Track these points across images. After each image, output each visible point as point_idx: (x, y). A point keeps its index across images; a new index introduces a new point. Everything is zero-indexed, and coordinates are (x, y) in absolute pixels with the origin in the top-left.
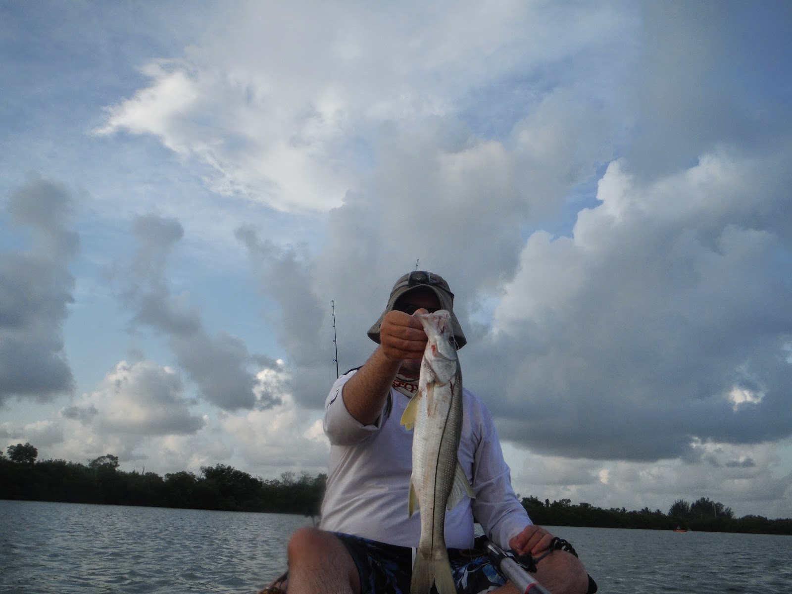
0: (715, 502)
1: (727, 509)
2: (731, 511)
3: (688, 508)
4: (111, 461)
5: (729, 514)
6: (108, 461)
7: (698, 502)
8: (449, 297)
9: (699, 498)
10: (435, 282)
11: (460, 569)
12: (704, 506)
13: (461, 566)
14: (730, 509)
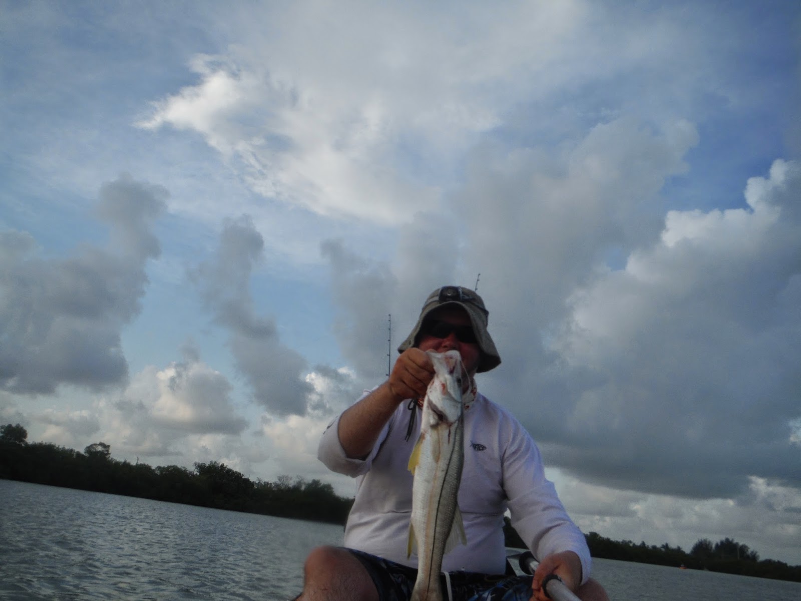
0: (741, 544)
1: (752, 552)
2: (757, 554)
3: (711, 548)
4: (103, 449)
5: (754, 557)
6: (100, 448)
7: (722, 542)
8: (482, 314)
9: (723, 538)
10: (467, 298)
11: (483, 594)
12: (728, 547)
13: (484, 591)
14: (756, 552)
